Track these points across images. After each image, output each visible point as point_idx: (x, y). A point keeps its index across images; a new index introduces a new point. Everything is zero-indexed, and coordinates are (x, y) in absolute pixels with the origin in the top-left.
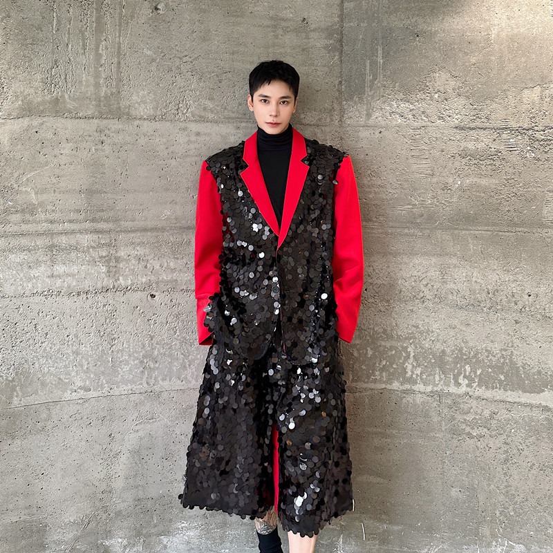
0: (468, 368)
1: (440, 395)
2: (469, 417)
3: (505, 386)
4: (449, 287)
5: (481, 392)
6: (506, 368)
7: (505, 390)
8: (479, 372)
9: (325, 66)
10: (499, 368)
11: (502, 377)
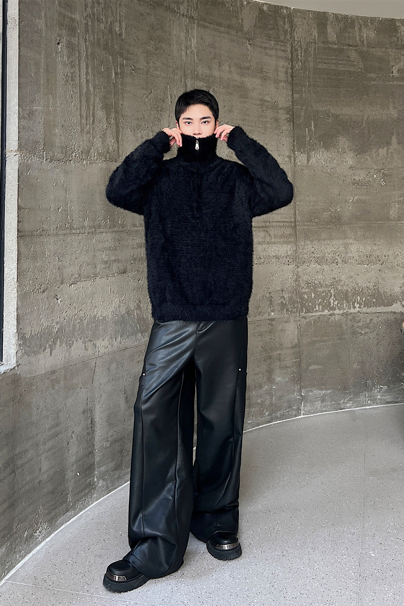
0: (359, 298)
1: (347, 314)
2: (360, 324)
3: (376, 305)
4: (349, 255)
5: (365, 310)
6: (376, 295)
7: (376, 307)
8: (364, 299)
9: (286, 130)
10: (373, 296)
11: (374, 300)
